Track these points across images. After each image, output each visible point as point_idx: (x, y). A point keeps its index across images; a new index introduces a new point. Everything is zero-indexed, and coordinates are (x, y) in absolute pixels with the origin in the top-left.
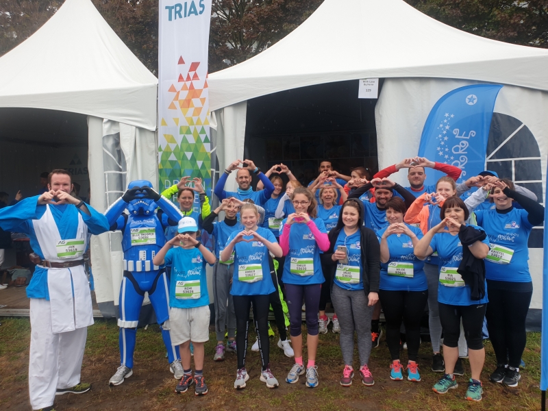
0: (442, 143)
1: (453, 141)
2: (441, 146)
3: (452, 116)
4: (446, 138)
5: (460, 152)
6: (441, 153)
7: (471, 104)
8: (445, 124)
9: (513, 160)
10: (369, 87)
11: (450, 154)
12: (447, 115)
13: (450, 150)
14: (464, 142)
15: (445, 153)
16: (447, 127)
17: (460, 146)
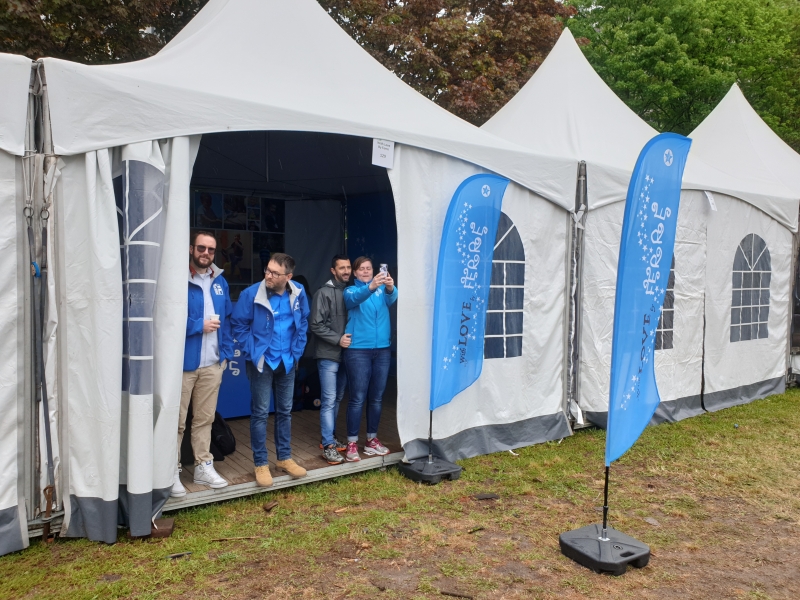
0: (461, 238)
1: (470, 237)
2: (461, 242)
3: (470, 207)
4: (464, 232)
5: (475, 250)
6: (459, 250)
7: (485, 195)
8: (464, 216)
9: (505, 262)
10: (383, 152)
11: (467, 252)
12: (466, 204)
13: (467, 247)
14: (479, 239)
15: (463, 250)
16: (466, 219)
17: (475, 243)
